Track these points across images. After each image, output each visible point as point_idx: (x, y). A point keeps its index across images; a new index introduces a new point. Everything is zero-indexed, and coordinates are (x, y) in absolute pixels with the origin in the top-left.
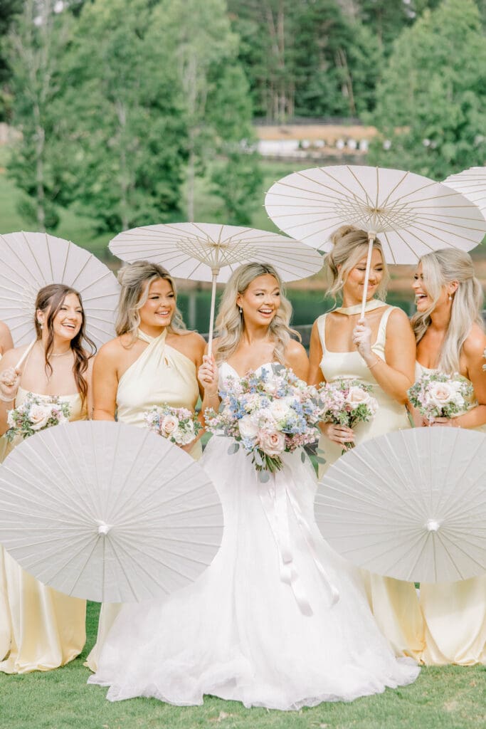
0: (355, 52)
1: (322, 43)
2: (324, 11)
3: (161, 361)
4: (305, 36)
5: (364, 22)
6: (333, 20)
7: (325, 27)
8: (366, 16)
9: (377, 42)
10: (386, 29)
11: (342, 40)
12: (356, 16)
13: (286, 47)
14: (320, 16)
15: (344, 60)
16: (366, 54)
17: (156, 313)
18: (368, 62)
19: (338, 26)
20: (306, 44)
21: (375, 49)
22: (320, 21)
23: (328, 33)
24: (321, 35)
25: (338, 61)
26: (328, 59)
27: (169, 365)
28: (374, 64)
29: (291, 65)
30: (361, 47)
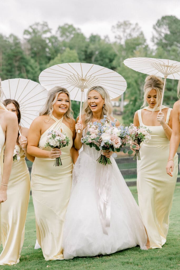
0: (29, 68)
1: (16, 64)
2: (17, 52)
3: (59, 130)
4: (10, 62)
5: (32, 57)
6: (20, 56)
7: (17, 58)
8: (33, 55)
9: (36, 64)
10: (40, 60)
11: (24, 64)
12: (29, 55)
13: (3, 65)
14: (16, 54)
15: (25, 71)
16: (33, 69)
17: (60, 107)
18: (33, 72)
19: (22, 58)
20: (10, 64)
21: (36, 67)
22: (16, 56)
23: (18, 60)
24: (16, 61)
25: (22, 71)
26: (18, 70)
27: (62, 132)
28: (36, 72)
29: (5, 72)
30: (31, 66)
